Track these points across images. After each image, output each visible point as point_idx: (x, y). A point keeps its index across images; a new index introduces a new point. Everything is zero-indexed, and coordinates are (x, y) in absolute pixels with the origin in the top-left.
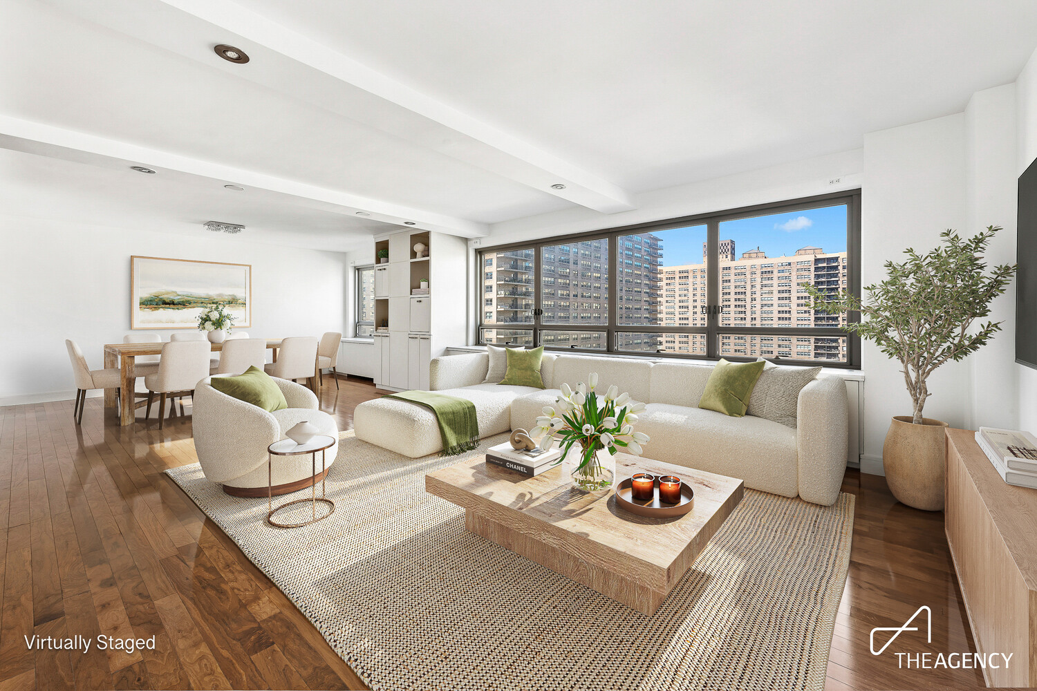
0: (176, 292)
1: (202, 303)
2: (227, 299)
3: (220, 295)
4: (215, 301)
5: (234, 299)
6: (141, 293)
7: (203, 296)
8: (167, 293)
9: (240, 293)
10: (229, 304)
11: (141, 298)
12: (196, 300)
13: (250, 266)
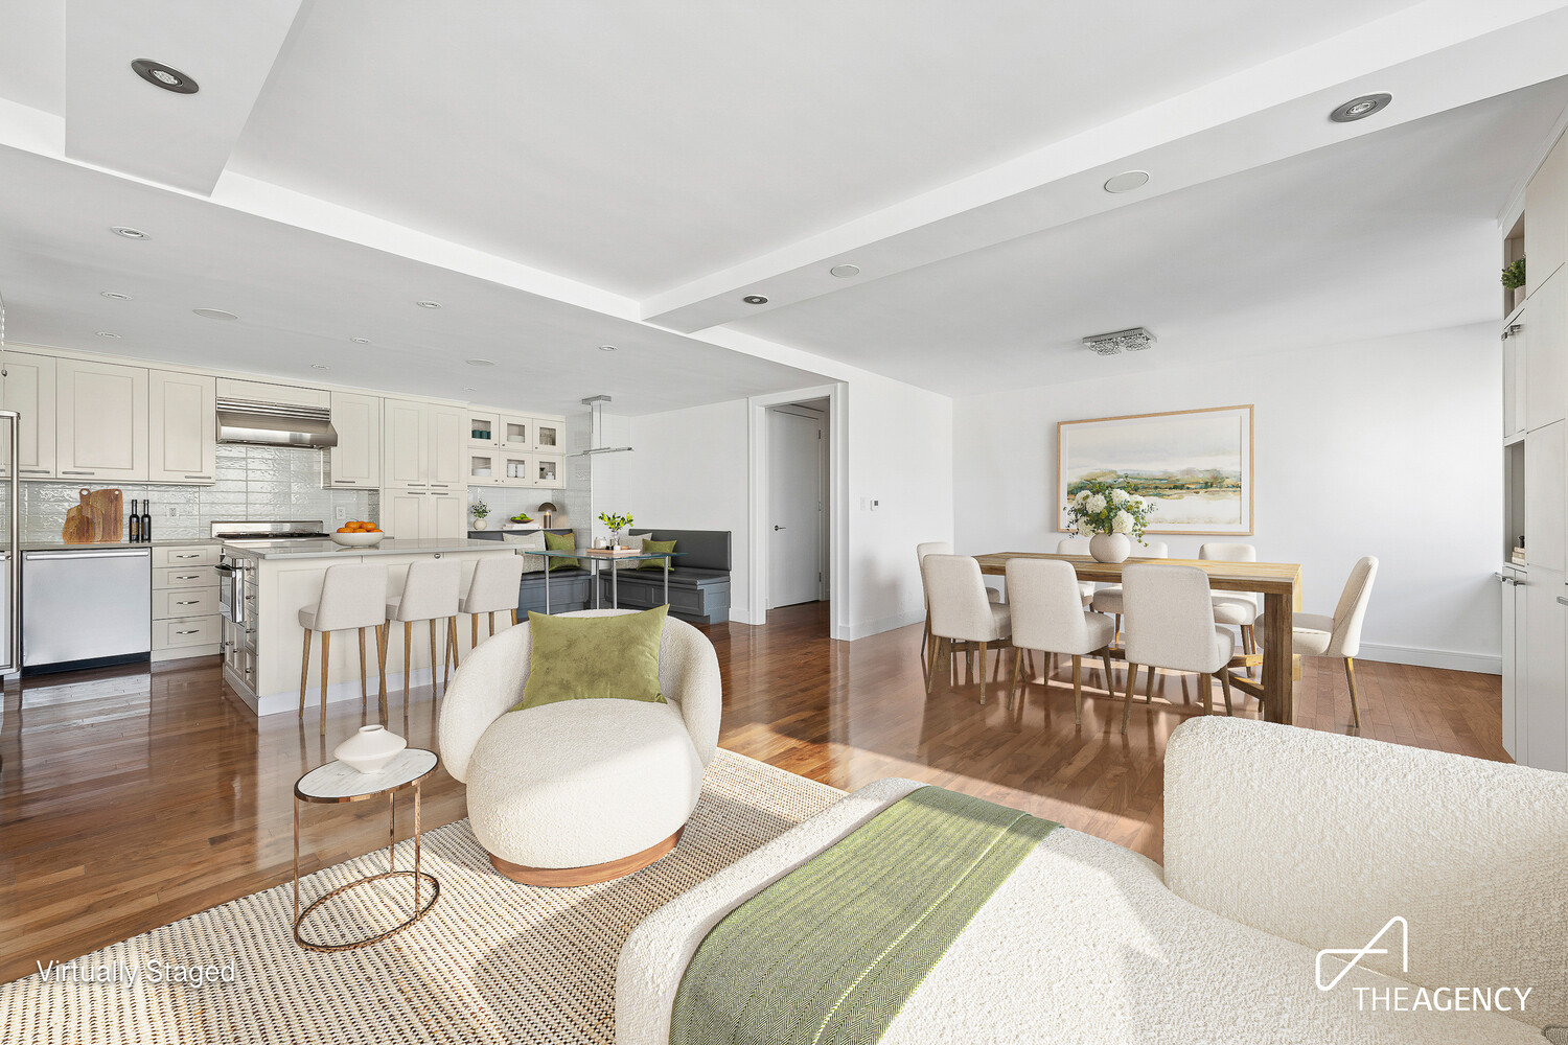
0: (1114, 472)
1: (1156, 488)
2: (1203, 477)
3: (1188, 472)
4: (1178, 484)
5: (1216, 478)
6: (1070, 477)
7: (1159, 475)
8: (1104, 475)
9: (1227, 465)
10: (1206, 488)
11: (1069, 485)
12: (1146, 483)
13: (1251, 407)
